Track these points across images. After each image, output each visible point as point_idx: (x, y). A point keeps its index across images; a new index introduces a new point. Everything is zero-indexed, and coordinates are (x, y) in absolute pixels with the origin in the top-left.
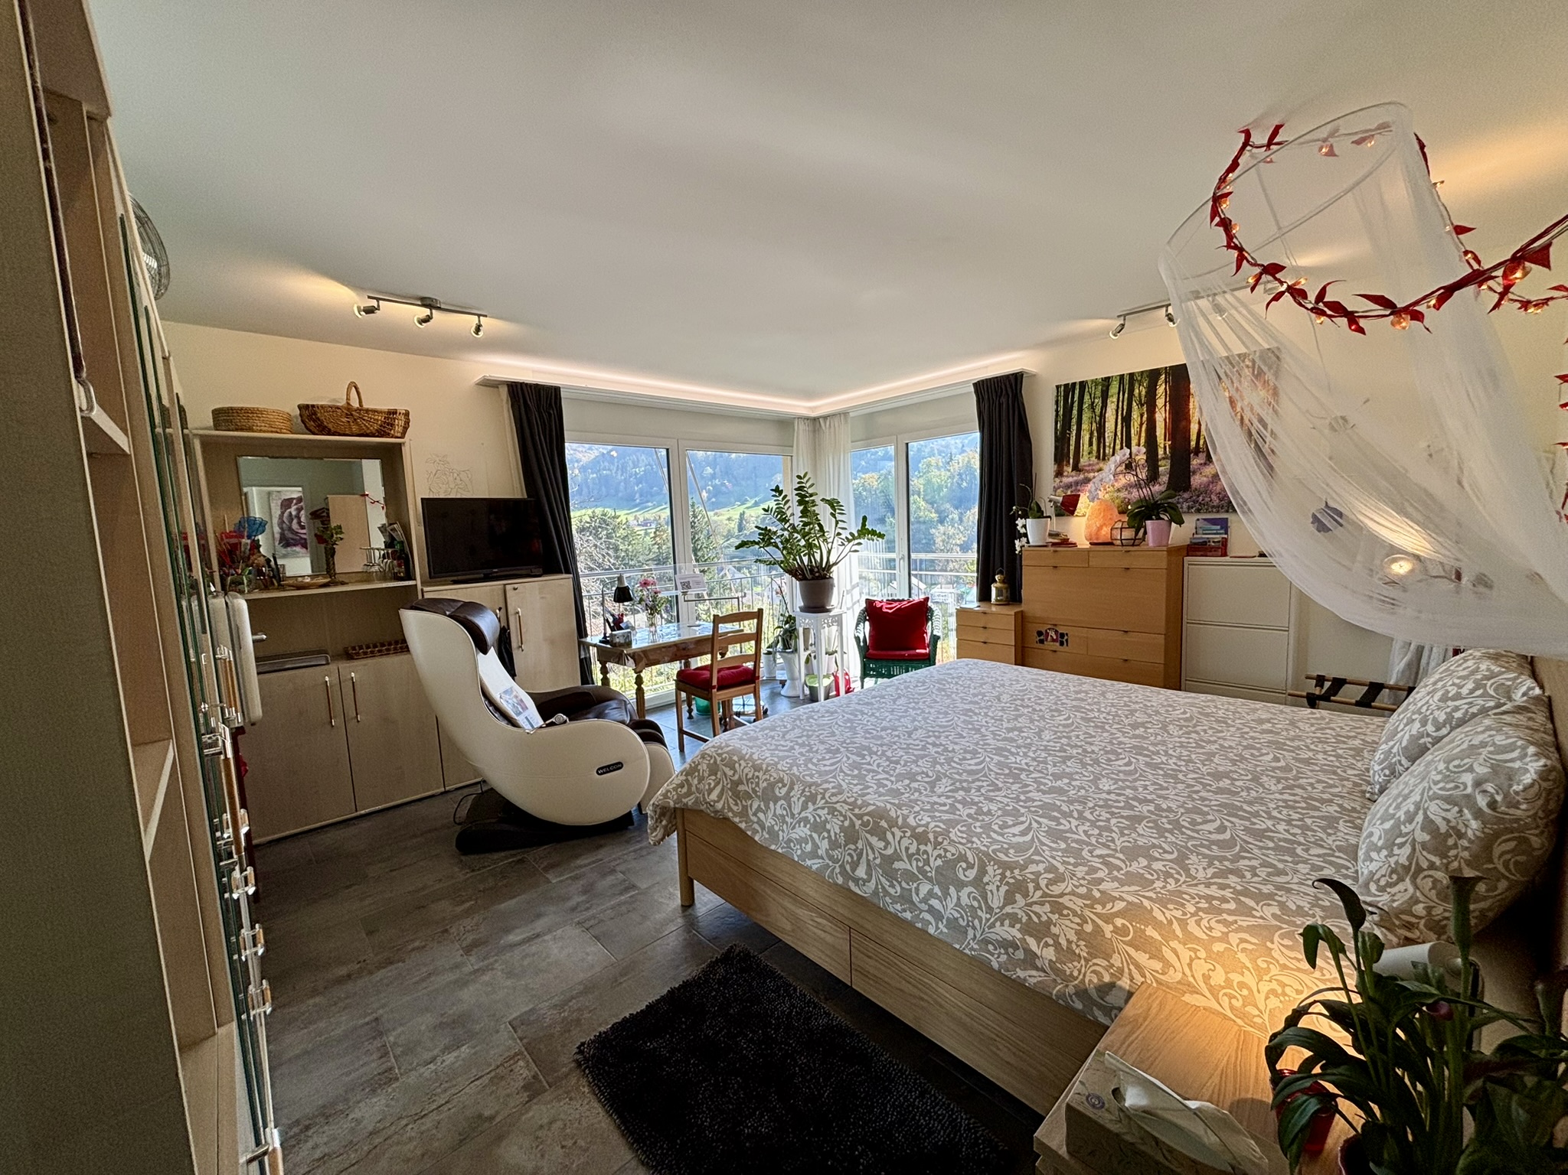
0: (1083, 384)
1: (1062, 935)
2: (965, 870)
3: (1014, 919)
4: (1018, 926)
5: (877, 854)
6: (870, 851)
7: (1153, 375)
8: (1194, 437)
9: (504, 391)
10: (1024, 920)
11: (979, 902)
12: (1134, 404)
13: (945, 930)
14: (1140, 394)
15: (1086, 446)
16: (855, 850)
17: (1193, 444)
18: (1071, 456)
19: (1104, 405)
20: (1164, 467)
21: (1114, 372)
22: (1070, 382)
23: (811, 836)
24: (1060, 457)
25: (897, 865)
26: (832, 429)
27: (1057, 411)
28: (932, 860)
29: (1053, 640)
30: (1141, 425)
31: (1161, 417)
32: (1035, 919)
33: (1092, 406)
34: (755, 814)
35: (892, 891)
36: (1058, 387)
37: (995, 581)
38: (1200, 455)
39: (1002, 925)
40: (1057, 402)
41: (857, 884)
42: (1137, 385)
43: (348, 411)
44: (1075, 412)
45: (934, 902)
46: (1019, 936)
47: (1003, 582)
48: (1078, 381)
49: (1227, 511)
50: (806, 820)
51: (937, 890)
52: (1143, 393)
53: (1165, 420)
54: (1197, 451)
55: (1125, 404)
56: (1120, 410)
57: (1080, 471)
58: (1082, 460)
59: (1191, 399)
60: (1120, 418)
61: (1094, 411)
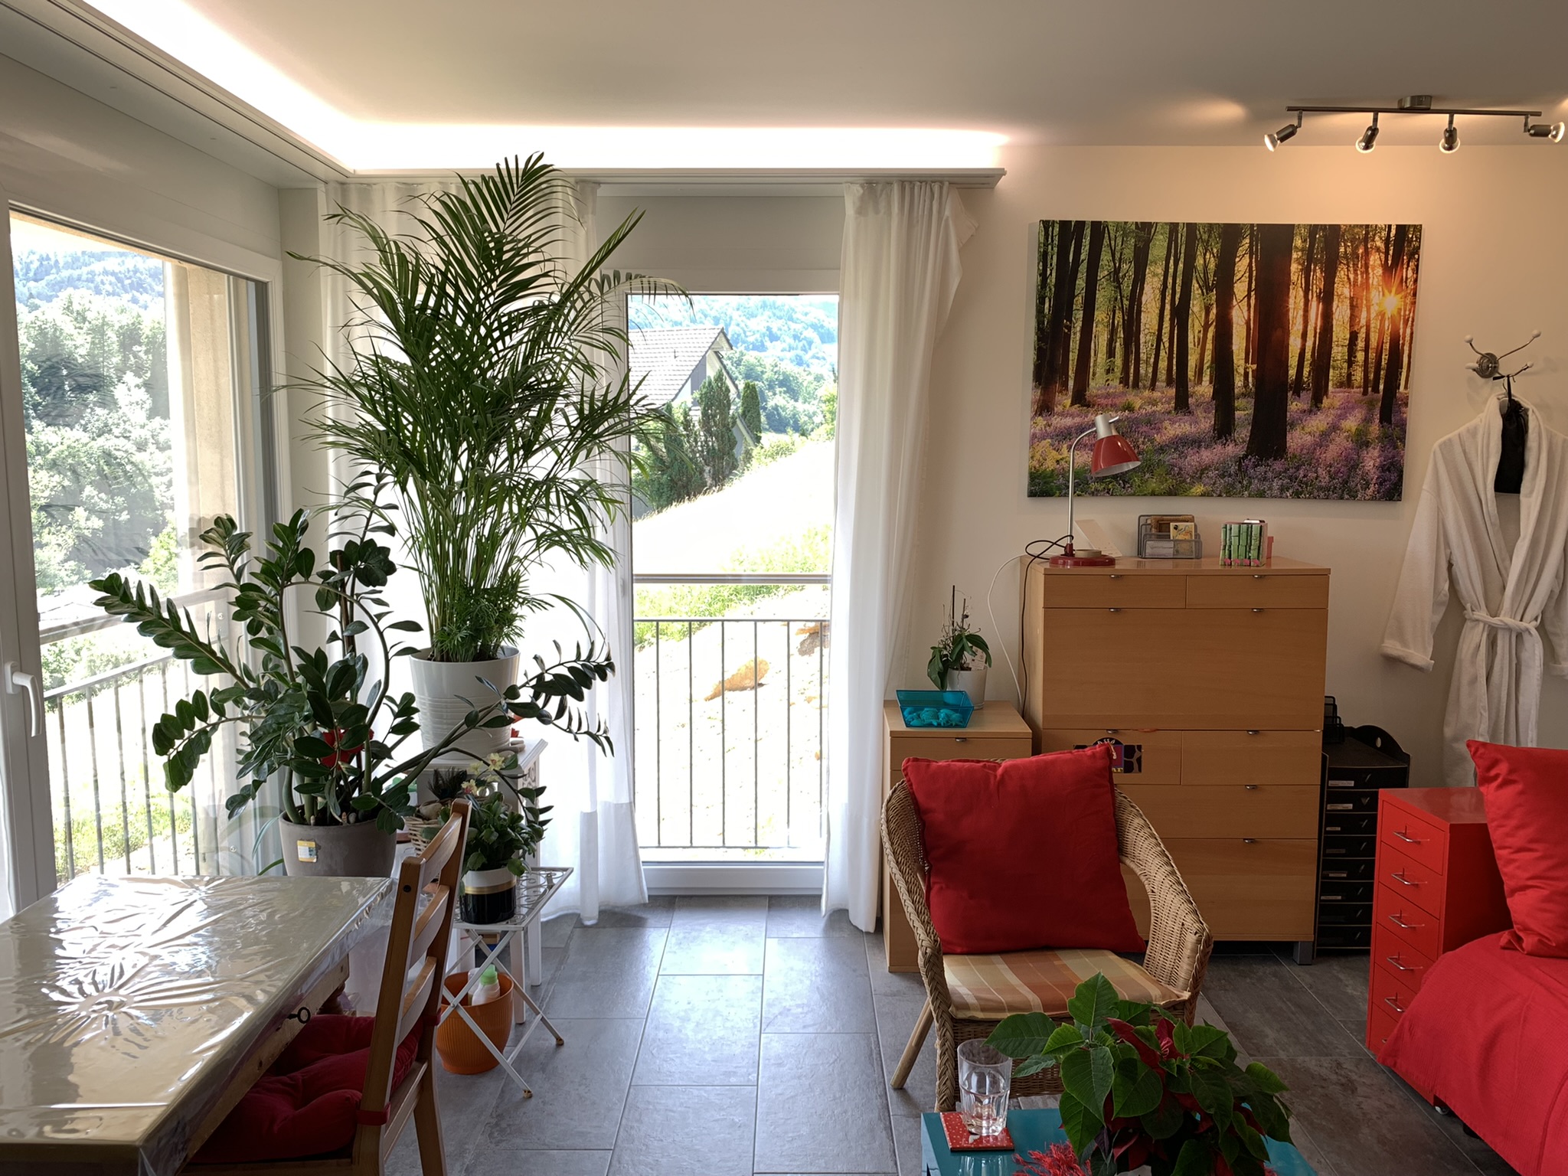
0: (1098, 228)
7: (1230, 234)
8: (1293, 361)
12: (1195, 285)
14: (1205, 266)
15: (1102, 356)
17: (1292, 372)
18: (1071, 374)
19: (1139, 279)
20: (1244, 411)
21: (1161, 214)
22: (1073, 217)
24: (1048, 369)
27: (1043, 275)
30: (1206, 327)
31: (1241, 315)
33: (1116, 276)
36: (1047, 225)
38: (1303, 394)
40: (1044, 257)
42: (1200, 249)
44: (1081, 283)
48: (1088, 217)
52: (1212, 266)
53: (1248, 323)
54: (1298, 387)
55: (1179, 281)
56: (1169, 292)
57: (1088, 406)
58: (1092, 383)
59: (1292, 293)
60: (1168, 307)
61: (1119, 287)
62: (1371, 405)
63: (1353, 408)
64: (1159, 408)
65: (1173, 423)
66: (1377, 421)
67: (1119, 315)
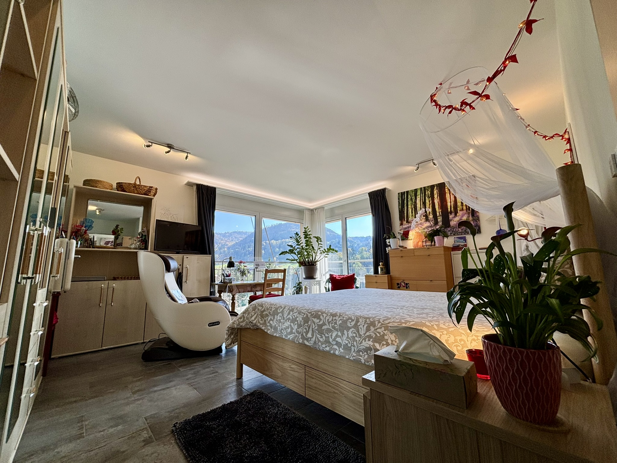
0: (407, 192)
1: (389, 338)
2: (350, 322)
3: (370, 337)
4: (371, 340)
5: (316, 325)
6: (313, 325)
7: (432, 187)
8: (449, 208)
9: (195, 188)
10: (374, 337)
11: (356, 334)
12: (426, 197)
13: (342, 351)
14: (428, 194)
15: (411, 214)
16: (307, 326)
17: (449, 210)
19: (416, 199)
20: (440, 219)
21: (418, 187)
22: (403, 191)
23: (290, 325)
24: (402, 218)
25: (324, 327)
26: (318, 213)
27: (399, 202)
28: (338, 322)
29: (404, 287)
30: (430, 205)
31: (436, 201)
32: (378, 335)
33: (411, 199)
34: (269, 322)
35: (321, 340)
36: (399, 193)
37: (380, 265)
38: (452, 214)
39: (365, 341)
40: (399, 199)
41: (308, 341)
42: (427, 191)
43: (135, 185)
44: (405, 202)
45: (338, 339)
46: (372, 344)
47: (383, 265)
48: (406, 191)
49: (465, 234)
50: (289, 319)
51: (340, 334)
52: (429, 193)
53: (438, 202)
54: (451, 213)
55: (423, 198)
56: (422, 200)
57: (409, 223)
58: (409, 219)
59: (447, 194)
60: (422, 203)
61: (412, 201)
62: (469, 213)
63: (465, 215)
64: (422, 221)
65: (425, 223)
66: (471, 216)
67: (413, 206)
